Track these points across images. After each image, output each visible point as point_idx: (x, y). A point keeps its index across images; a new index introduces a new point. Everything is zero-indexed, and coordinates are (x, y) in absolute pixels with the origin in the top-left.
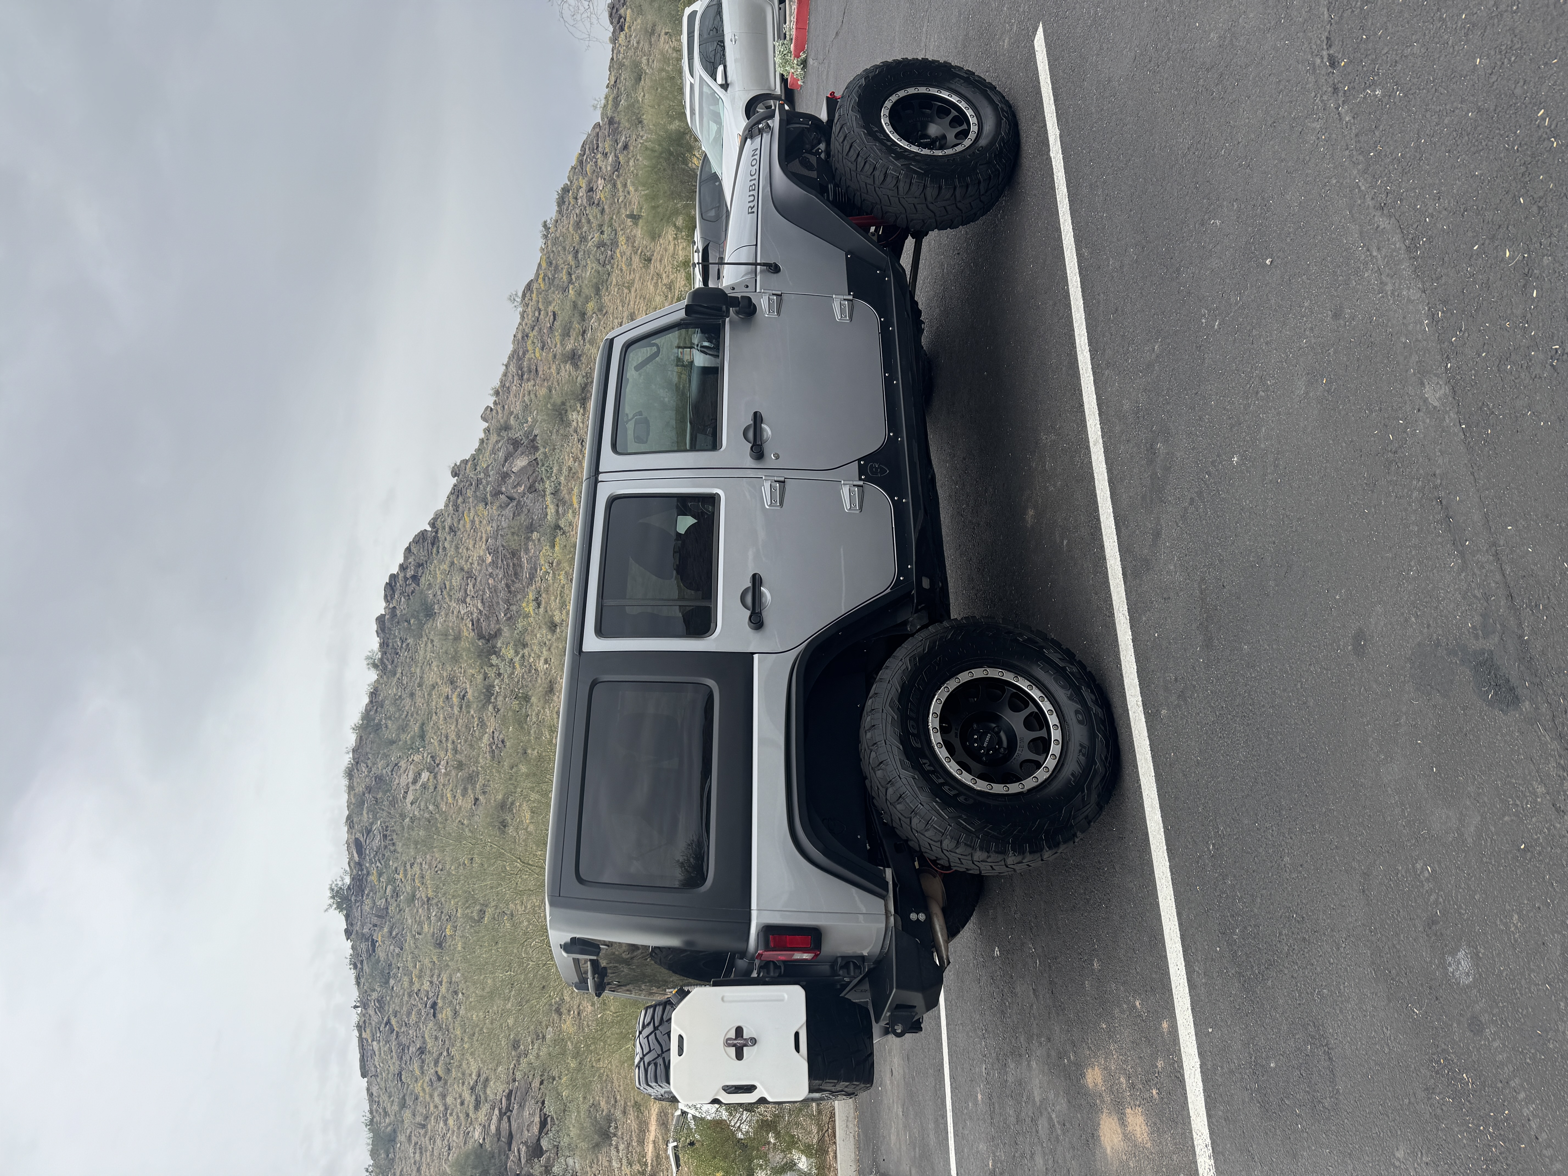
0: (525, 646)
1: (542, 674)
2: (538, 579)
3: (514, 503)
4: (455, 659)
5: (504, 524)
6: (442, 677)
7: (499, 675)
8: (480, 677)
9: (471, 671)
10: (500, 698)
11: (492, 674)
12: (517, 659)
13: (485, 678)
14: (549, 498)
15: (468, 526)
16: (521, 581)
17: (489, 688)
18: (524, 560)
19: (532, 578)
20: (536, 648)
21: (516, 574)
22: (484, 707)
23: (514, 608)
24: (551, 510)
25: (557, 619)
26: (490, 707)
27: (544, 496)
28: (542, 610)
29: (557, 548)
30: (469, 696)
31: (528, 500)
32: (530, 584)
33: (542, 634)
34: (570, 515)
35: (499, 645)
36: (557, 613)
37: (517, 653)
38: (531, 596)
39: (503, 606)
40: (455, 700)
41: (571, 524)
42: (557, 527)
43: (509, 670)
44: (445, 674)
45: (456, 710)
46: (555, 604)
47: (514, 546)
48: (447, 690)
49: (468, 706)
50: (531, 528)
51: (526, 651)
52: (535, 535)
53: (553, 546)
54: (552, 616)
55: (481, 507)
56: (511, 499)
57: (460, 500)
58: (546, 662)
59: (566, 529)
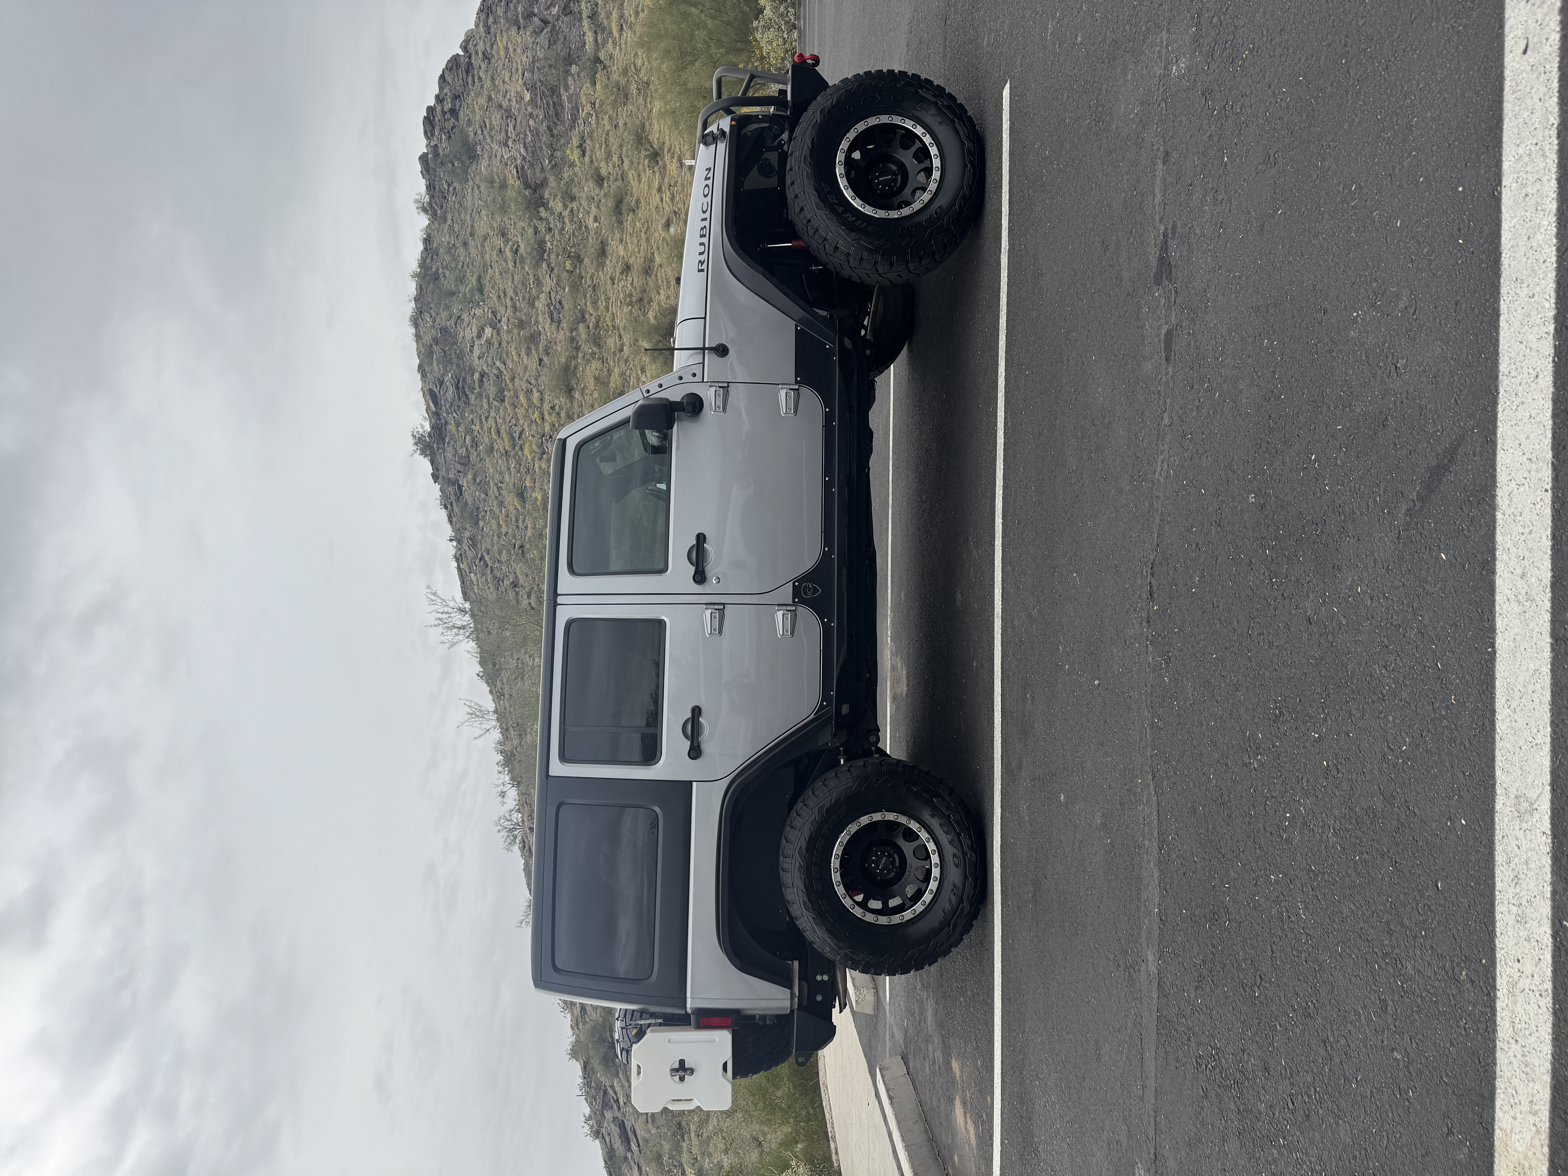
0: (573, 199)
1: (592, 233)
2: (580, 121)
3: (549, 29)
4: (504, 208)
5: (540, 54)
6: (492, 227)
7: (550, 229)
8: (531, 231)
9: (521, 224)
10: (553, 256)
11: (542, 228)
12: (566, 213)
13: (536, 231)
14: (586, 23)
15: (502, 53)
16: (563, 123)
17: (541, 243)
18: (565, 98)
19: (574, 119)
20: (584, 203)
21: (557, 115)
22: (537, 265)
23: (558, 154)
24: (589, 38)
25: (604, 172)
26: (544, 265)
27: (580, 20)
28: (587, 159)
29: (598, 87)
30: (522, 250)
31: (564, 23)
32: (572, 127)
33: (589, 187)
34: (610, 45)
35: (546, 196)
36: (603, 164)
37: (565, 206)
38: (575, 142)
39: (547, 152)
40: (508, 254)
41: (611, 57)
42: (597, 60)
43: (559, 225)
44: (495, 225)
45: (511, 265)
46: (600, 154)
47: (552, 81)
48: (499, 242)
49: (522, 261)
50: (569, 60)
51: (575, 205)
52: (574, 69)
53: (594, 83)
54: (598, 169)
55: (513, 31)
56: (545, 22)
57: (491, 20)
58: (596, 220)
59: (607, 63)
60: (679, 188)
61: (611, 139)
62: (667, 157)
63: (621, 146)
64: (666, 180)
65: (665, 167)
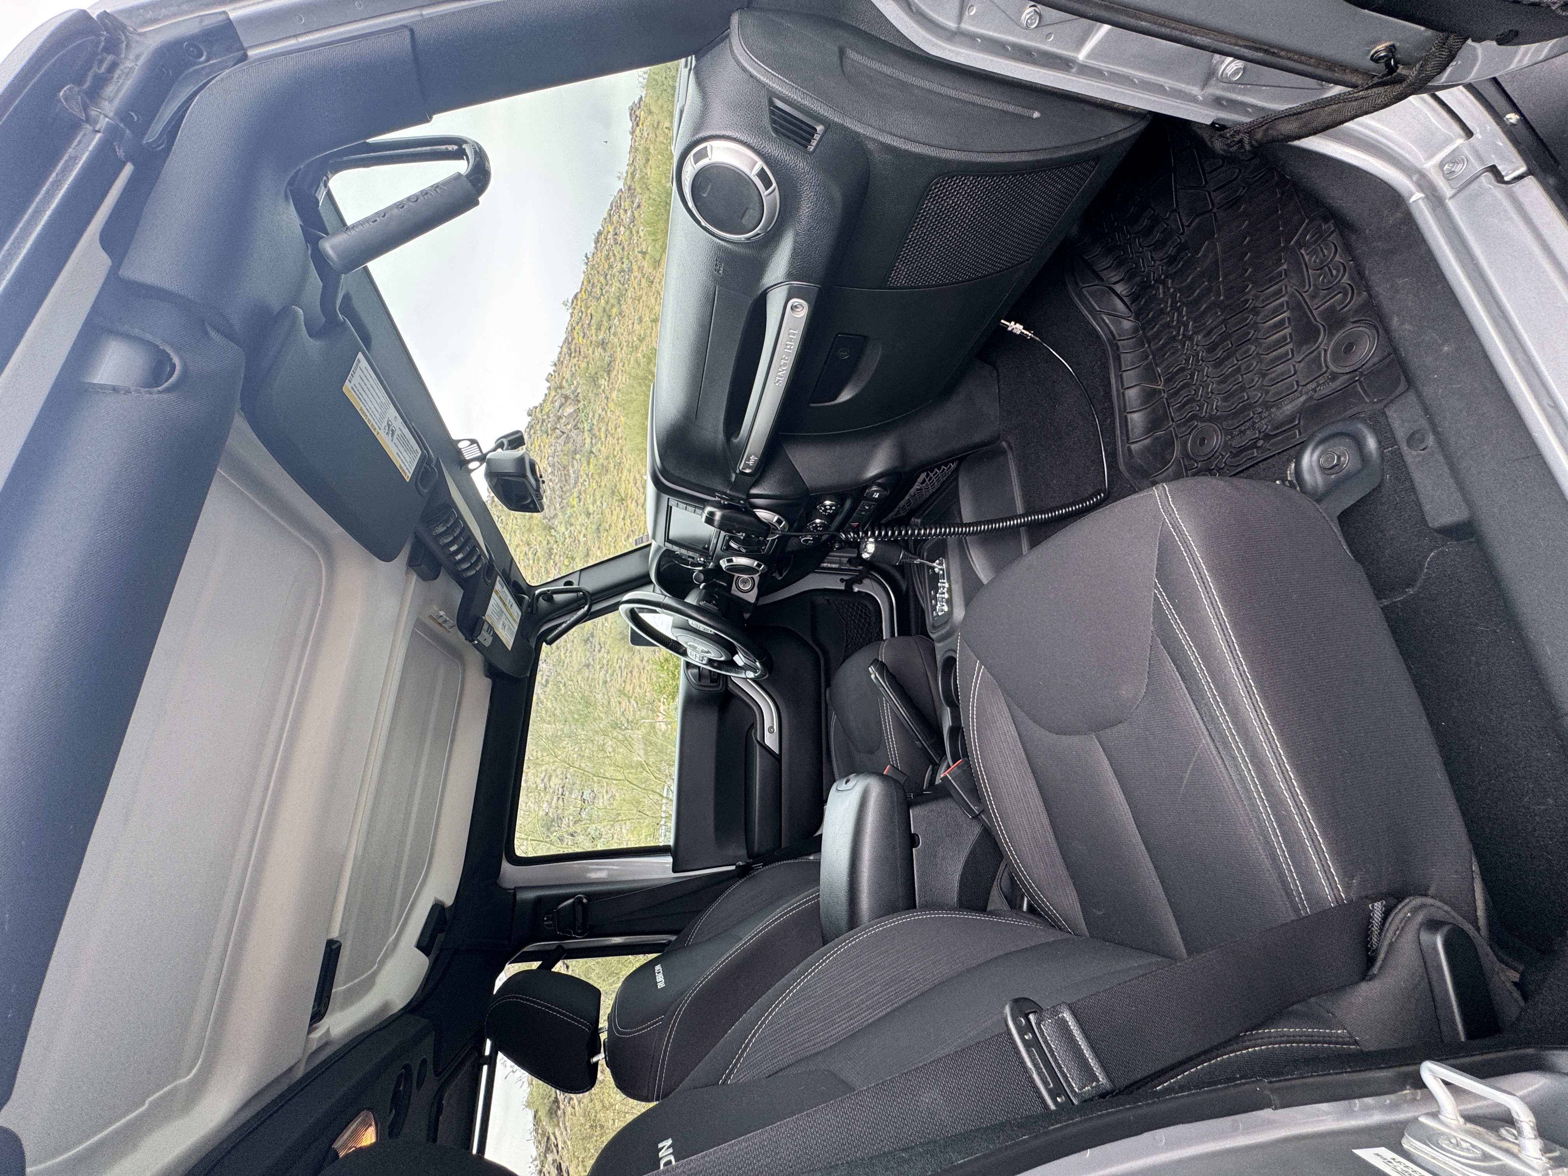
0: (571, 525)
1: (582, 544)
2: (580, 484)
3: (565, 435)
4: (530, 530)
5: (559, 448)
6: (522, 540)
7: (557, 542)
8: (545, 543)
9: (540, 538)
10: (557, 557)
11: (552, 541)
12: (567, 533)
13: (548, 543)
14: (586, 434)
15: (537, 448)
16: (569, 485)
17: (551, 549)
18: (571, 472)
19: (576, 483)
20: (578, 527)
21: (566, 480)
22: (547, 562)
23: (565, 501)
24: (588, 441)
25: (591, 511)
26: (552, 562)
27: (583, 432)
28: (582, 503)
29: (591, 466)
30: (539, 554)
31: (573, 434)
32: (574, 487)
33: (582, 519)
34: (599, 445)
35: (556, 523)
36: (591, 506)
37: (567, 529)
38: (575, 495)
39: (558, 500)
40: (531, 556)
41: (600, 451)
42: (592, 452)
43: (562, 540)
44: (524, 539)
45: (531, 562)
46: (590, 501)
47: (565, 463)
48: (526, 549)
49: (538, 560)
50: (575, 452)
51: (572, 528)
52: (578, 457)
53: (589, 464)
54: (587, 509)
55: (545, 436)
56: (563, 433)
57: (532, 431)
58: (584, 536)
59: (597, 454)
60: (636, 517)
61: (597, 493)
62: (629, 501)
63: (602, 497)
64: (628, 513)
65: (627, 506)
